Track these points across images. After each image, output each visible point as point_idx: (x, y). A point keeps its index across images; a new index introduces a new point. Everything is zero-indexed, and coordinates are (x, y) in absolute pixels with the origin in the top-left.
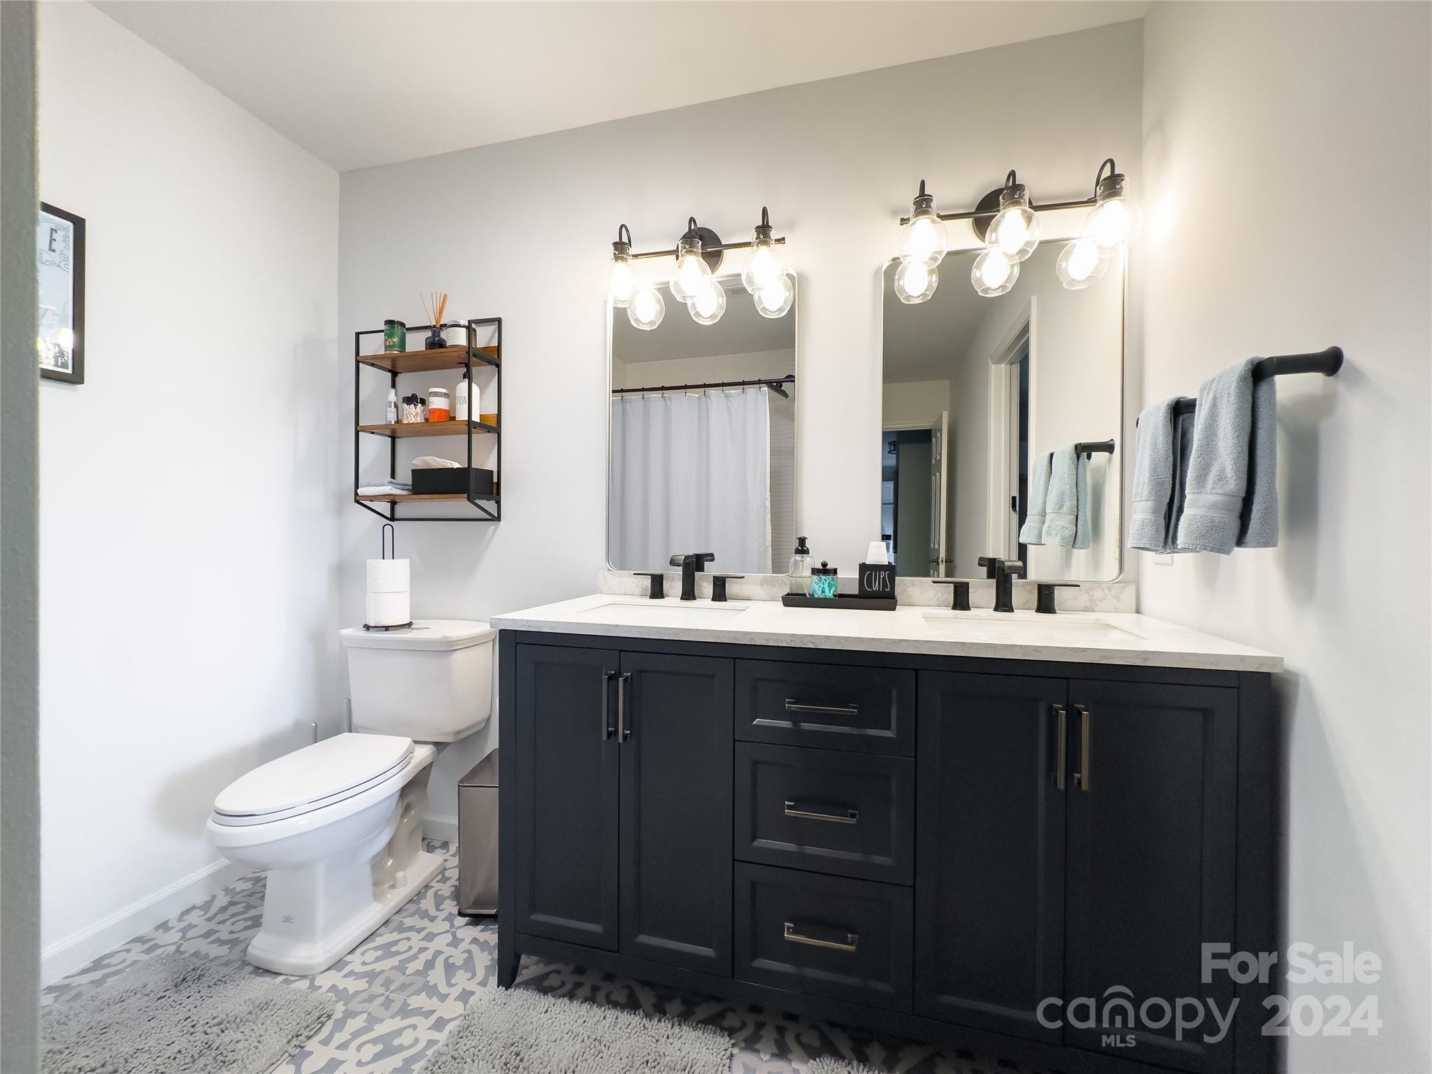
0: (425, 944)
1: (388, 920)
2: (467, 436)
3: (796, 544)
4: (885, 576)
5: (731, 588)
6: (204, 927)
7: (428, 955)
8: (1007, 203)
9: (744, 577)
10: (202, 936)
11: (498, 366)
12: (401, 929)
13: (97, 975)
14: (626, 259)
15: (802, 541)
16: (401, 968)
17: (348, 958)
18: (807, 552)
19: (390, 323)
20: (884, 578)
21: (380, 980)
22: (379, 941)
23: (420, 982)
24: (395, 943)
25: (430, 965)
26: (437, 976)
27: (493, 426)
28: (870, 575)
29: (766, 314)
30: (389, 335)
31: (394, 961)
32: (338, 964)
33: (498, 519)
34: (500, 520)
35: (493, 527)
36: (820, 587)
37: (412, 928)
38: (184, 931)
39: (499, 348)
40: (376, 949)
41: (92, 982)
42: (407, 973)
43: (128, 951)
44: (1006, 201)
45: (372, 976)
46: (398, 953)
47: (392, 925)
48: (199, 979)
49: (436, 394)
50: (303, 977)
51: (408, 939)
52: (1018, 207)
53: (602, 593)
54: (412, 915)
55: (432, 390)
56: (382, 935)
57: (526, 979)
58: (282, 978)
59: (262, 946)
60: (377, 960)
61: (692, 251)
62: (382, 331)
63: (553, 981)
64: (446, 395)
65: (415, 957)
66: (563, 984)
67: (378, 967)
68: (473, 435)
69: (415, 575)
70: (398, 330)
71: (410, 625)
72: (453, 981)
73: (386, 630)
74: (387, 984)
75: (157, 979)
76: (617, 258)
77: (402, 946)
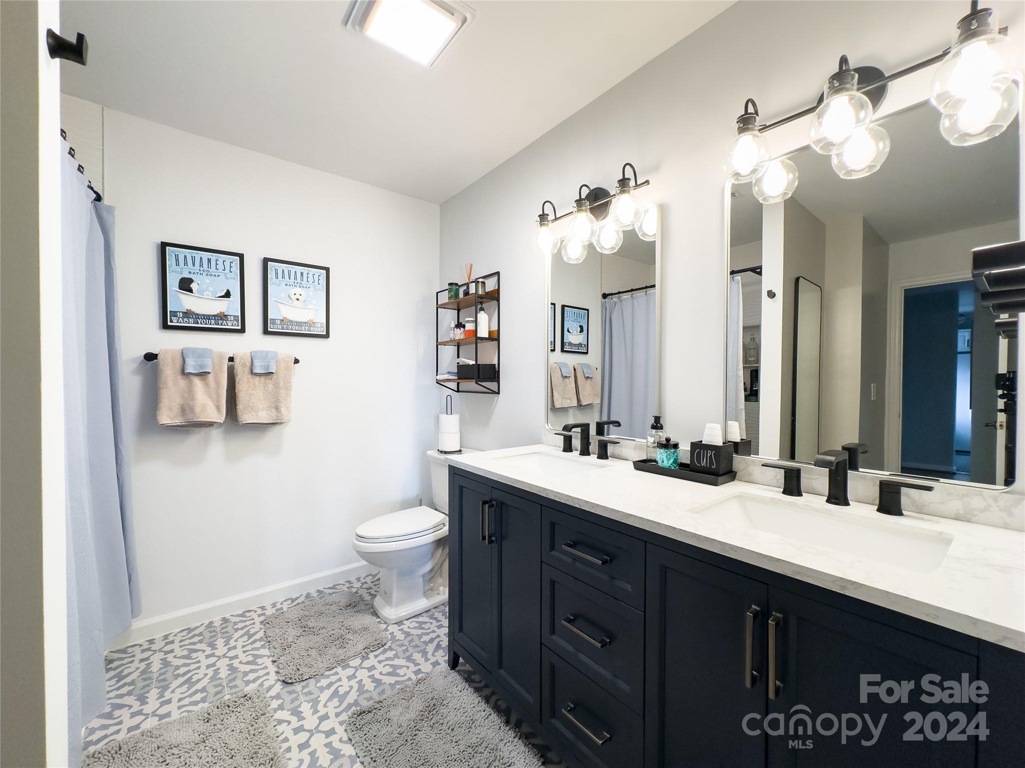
0: (436, 629)
1: (429, 610)
2: (475, 345)
3: (652, 421)
4: (711, 455)
5: (610, 449)
6: (369, 585)
7: (433, 635)
8: (831, 93)
9: (619, 443)
10: (366, 589)
11: (498, 300)
12: (432, 617)
13: (331, 591)
14: (548, 225)
15: (657, 419)
16: (420, 637)
17: (404, 622)
18: (661, 428)
19: (450, 284)
20: (710, 456)
21: (409, 638)
22: (420, 619)
23: (423, 647)
24: (425, 623)
25: (432, 640)
26: (431, 648)
27: (494, 337)
28: (699, 453)
29: (646, 238)
30: (450, 291)
31: (419, 632)
32: (399, 623)
33: (499, 393)
34: (499, 394)
35: (497, 398)
36: (663, 458)
37: (436, 619)
38: (363, 584)
39: (498, 290)
40: (417, 622)
41: (329, 593)
42: (421, 641)
43: (344, 585)
44: (830, 91)
45: (408, 634)
46: (423, 628)
47: (430, 613)
48: (354, 607)
49: (468, 322)
50: (386, 623)
51: (431, 623)
52: (843, 94)
53: (544, 444)
54: (439, 612)
55: (467, 319)
56: (423, 617)
57: (466, 669)
58: (379, 620)
59: (378, 602)
60: (415, 628)
61: (581, 210)
62: (447, 290)
63: (476, 677)
64: (472, 321)
65: (428, 634)
66: (480, 682)
67: (413, 632)
68: (478, 344)
69: (462, 422)
70: (454, 287)
71: (460, 451)
72: (435, 654)
73: (445, 454)
74: (410, 642)
75: (344, 601)
76: (541, 225)
77: (426, 626)
